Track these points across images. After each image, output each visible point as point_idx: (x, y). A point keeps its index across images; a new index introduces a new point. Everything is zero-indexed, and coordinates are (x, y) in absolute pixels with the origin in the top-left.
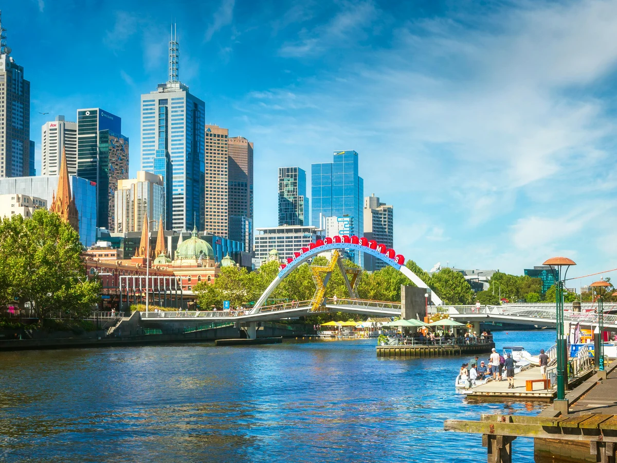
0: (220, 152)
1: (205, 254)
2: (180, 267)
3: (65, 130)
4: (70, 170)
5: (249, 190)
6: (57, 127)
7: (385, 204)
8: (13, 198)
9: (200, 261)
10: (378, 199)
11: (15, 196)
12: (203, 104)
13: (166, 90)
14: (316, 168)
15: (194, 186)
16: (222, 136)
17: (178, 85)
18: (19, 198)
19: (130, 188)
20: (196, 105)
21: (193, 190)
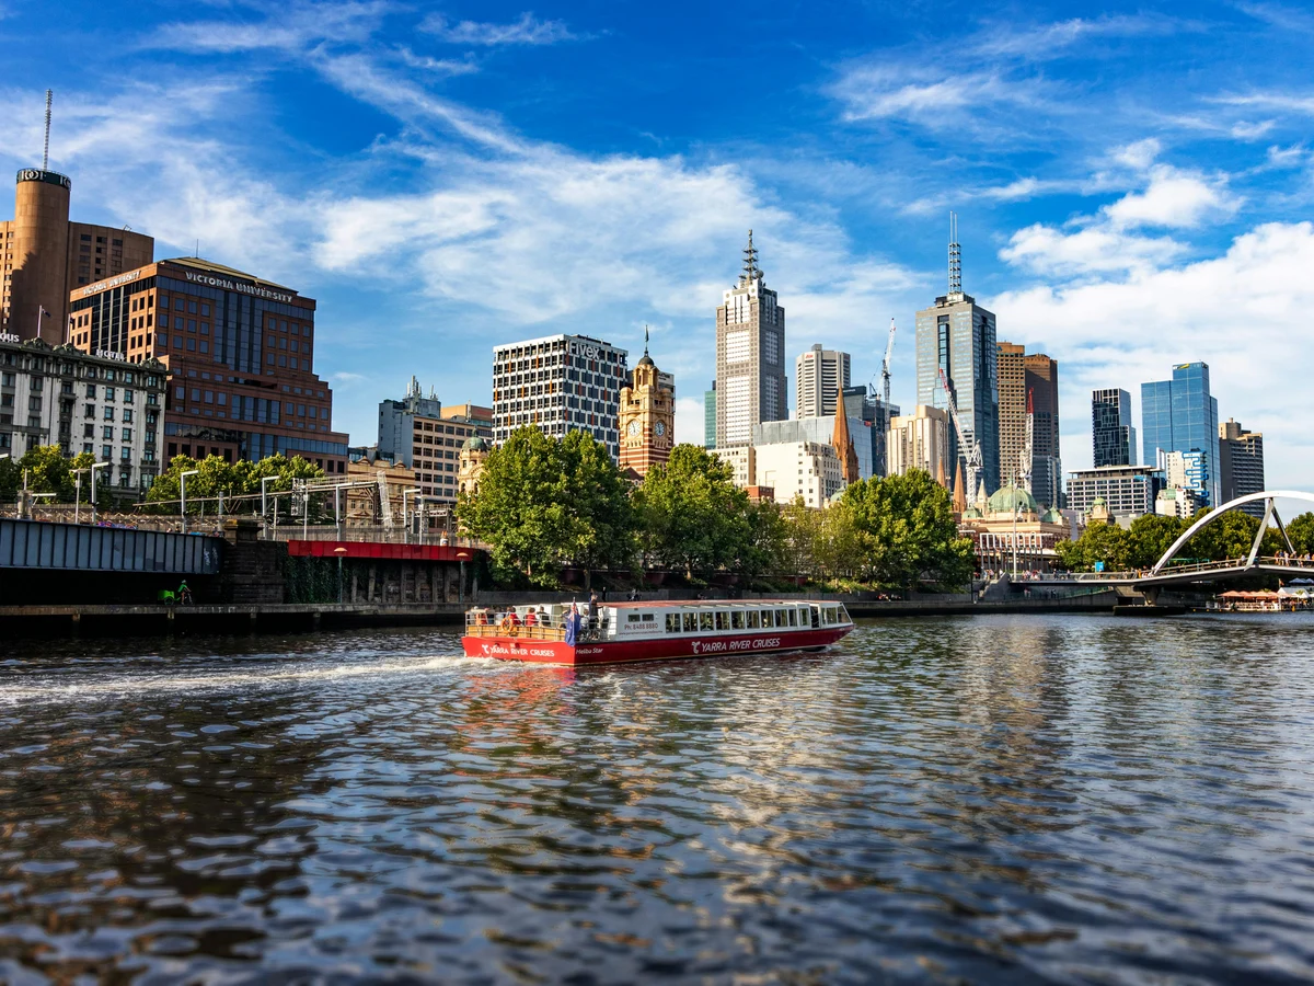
0: (1014, 375)
1: (1025, 505)
2: (995, 522)
3: (823, 361)
4: (826, 407)
5: (1053, 422)
6: (814, 358)
7: (1249, 432)
8: (800, 447)
9: (1020, 515)
10: (1239, 425)
11: (802, 444)
12: (993, 316)
13: (947, 304)
14: (1148, 389)
15: (984, 420)
16: (1017, 355)
17: (961, 297)
18: (806, 446)
19: (906, 426)
20: (984, 319)
21: (984, 426)
